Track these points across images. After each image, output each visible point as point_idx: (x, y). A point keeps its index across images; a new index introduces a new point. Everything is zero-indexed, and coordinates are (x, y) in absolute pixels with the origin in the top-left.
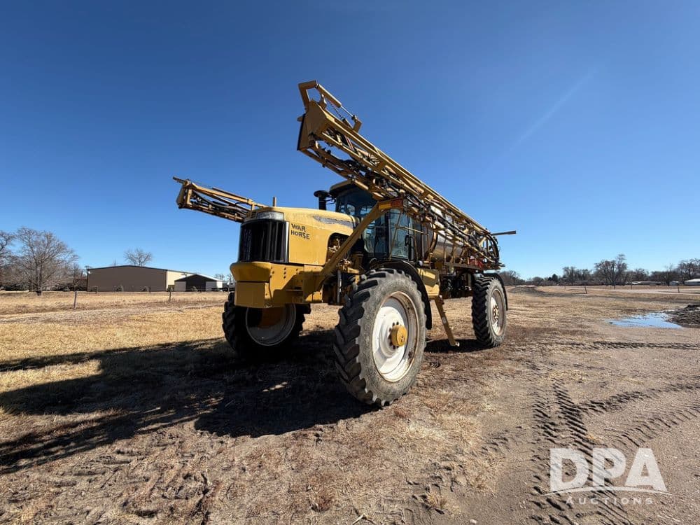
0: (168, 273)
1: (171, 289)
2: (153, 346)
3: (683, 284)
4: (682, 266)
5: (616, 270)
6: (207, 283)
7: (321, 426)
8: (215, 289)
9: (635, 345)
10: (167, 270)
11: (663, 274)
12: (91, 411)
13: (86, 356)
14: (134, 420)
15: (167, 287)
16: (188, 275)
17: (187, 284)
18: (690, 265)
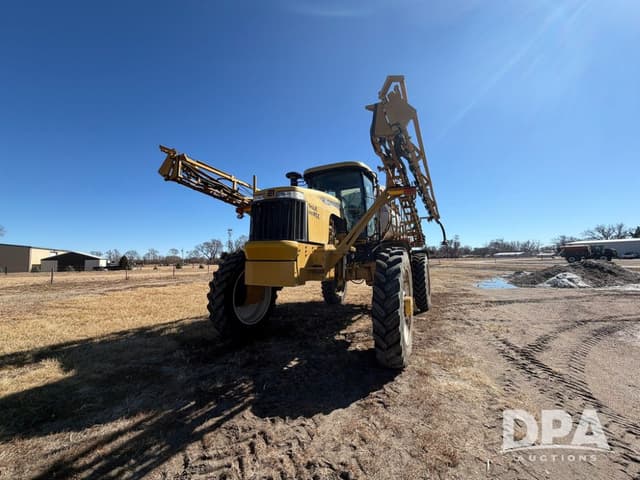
0: (33, 251)
1: (36, 269)
2: (108, 335)
3: (492, 256)
4: (492, 244)
5: (453, 246)
6: (87, 262)
7: (375, 393)
8: (98, 269)
9: (510, 302)
10: (30, 247)
11: (481, 250)
12: (112, 419)
13: (28, 356)
14: (180, 421)
15: (31, 267)
16: (60, 253)
17: (59, 264)
18: (497, 243)
